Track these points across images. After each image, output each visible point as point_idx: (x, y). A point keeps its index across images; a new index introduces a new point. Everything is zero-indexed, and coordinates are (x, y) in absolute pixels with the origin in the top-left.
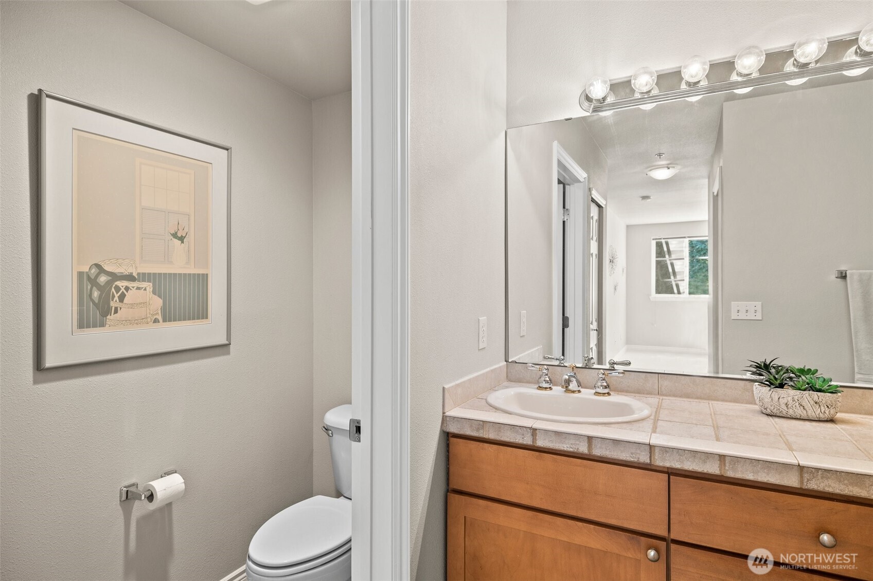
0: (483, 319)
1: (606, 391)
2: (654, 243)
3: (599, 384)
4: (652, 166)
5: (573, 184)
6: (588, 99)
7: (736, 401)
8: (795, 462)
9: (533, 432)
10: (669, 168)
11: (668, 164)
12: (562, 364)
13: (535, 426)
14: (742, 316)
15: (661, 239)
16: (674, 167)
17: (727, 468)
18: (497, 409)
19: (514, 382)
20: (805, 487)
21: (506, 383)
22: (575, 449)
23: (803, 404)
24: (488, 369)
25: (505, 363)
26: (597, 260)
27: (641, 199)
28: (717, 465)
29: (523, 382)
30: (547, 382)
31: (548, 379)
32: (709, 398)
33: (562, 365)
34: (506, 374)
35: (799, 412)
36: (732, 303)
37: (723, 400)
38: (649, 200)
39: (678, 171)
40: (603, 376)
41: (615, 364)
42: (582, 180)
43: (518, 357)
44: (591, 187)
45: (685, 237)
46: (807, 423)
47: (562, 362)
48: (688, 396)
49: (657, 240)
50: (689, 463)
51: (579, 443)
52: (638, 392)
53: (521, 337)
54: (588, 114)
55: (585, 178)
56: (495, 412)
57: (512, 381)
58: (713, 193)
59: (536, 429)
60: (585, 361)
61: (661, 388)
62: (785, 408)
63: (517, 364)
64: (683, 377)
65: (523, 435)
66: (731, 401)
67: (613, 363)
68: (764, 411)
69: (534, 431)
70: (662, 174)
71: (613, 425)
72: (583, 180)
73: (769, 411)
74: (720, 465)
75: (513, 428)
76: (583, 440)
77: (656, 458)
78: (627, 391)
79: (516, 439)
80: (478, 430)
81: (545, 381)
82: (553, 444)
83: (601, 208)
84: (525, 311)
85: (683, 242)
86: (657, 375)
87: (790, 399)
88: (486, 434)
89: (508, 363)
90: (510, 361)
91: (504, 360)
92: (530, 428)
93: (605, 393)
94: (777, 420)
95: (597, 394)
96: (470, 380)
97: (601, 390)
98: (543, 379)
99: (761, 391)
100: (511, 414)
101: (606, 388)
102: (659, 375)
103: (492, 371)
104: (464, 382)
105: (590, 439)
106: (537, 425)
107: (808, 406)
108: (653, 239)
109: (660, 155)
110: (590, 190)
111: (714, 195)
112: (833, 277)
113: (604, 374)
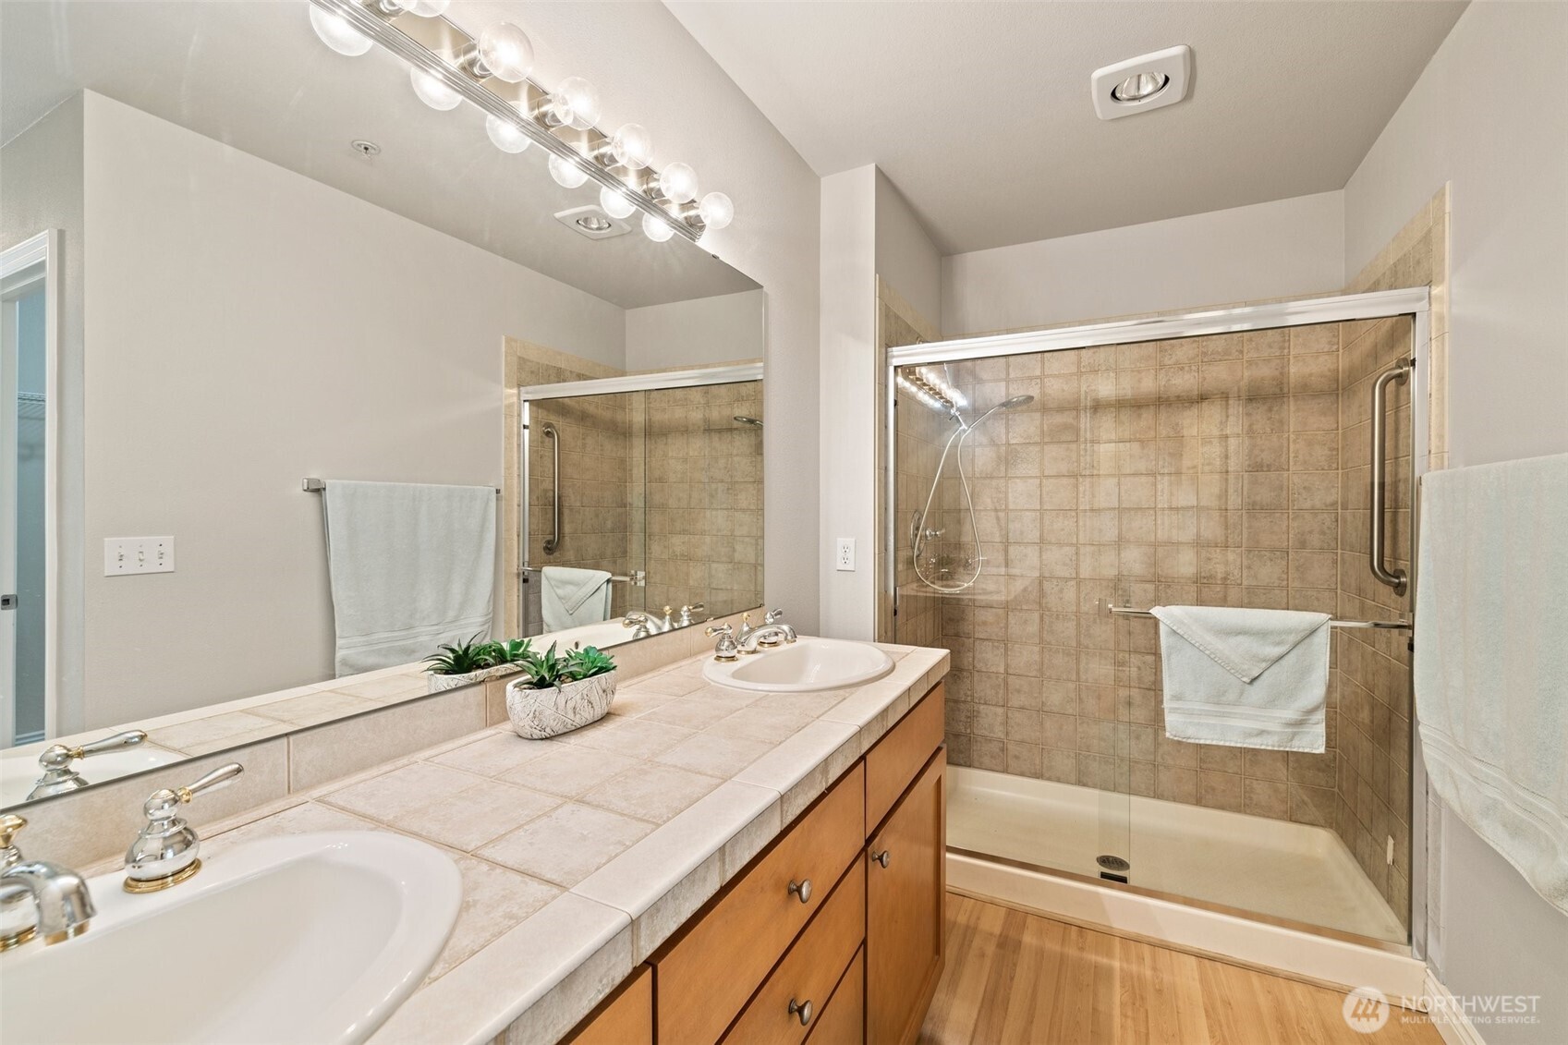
1: (188, 856)
8: (774, 794)
14: (131, 567)
17: (726, 867)
23: (592, 699)
28: (718, 872)
36: (107, 540)
40: (174, 811)
41: (81, 754)
50: (687, 905)
61: (296, 773)
66: (445, 741)
67: (68, 756)
73: (547, 733)
74: (720, 868)
77: (642, 943)
112: (298, 490)
113: (175, 801)
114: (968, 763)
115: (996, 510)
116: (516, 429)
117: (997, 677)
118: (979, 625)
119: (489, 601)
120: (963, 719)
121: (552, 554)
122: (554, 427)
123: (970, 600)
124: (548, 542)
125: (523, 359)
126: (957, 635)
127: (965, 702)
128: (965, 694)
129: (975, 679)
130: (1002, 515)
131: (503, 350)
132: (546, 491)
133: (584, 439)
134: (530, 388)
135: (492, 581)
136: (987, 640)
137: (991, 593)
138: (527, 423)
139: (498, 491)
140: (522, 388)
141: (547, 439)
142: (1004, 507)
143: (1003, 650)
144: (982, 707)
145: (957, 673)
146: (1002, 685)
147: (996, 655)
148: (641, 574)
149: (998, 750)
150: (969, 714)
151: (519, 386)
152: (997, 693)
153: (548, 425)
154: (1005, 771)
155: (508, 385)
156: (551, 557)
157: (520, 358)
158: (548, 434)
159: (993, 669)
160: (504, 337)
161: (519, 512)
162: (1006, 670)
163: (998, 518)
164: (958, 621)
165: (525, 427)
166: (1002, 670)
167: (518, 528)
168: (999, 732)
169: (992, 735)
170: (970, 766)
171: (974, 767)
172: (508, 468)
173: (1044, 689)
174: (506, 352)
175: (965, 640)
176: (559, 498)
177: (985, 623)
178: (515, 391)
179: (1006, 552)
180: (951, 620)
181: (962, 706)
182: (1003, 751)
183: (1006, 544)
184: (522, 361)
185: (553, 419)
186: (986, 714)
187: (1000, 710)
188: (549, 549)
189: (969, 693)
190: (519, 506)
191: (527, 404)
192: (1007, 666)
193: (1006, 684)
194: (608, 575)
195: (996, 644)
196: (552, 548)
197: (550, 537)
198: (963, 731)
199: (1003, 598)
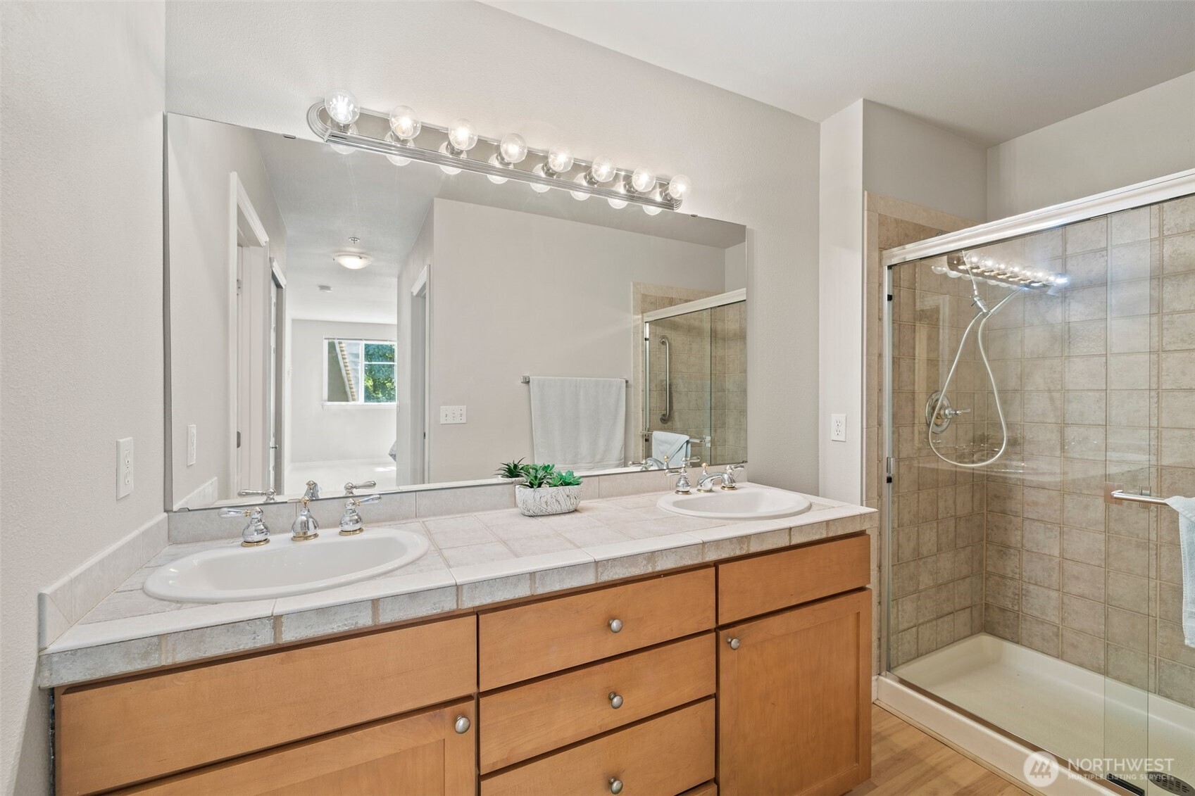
0: (126, 441)
1: (358, 526)
2: (326, 343)
3: (347, 519)
4: (342, 251)
5: (248, 246)
6: (324, 115)
7: (495, 508)
8: (590, 559)
9: (274, 622)
10: (361, 258)
11: (361, 253)
12: (271, 499)
13: (277, 611)
14: (450, 420)
15: (334, 339)
16: (366, 258)
17: (537, 585)
18: (180, 602)
19: (185, 543)
20: (599, 581)
21: (169, 550)
22: (352, 625)
23: (559, 499)
24: (135, 533)
25: (166, 514)
26: (275, 355)
27: (319, 288)
28: (528, 585)
29: (204, 541)
30: (260, 532)
31: (262, 527)
32: (469, 510)
33: (272, 501)
34: (167, 532)
35: (556, 508)
36: (442, 407)
37: (483, 510)
38: (329, 291)
39: (370, 263)
40: (353, 507)
41: (355, 487)
42: (263, 243)
43: (185, 500)
44: (271, 256)
45: (361, 340)
46: (563, 517)
47: (271, 497)
48: (448, 512)
49: (330, 341)
50: (500, 593)
51: (357, 614)
52: (392, 519)
53: (188, 467)
54: (321, 141)
55: (266, 242)
56: (179, 608)
57: (181, 543)
58: (412, 293)
59: (281, 616)
60: (311, 489)
61: (419, 509)
62: (545, 506)
63: (191, 513)
64: (444, 491)
65: (255, 633)
66: (491, 509)
67: (352, 487)
68: (527, 513)
69: (276, 620)
70: (353, 263)
71: (397, 572)
72: (265, 244)
73: (531, 513)
74: (531, 584)
75: (233, 627)
76: (365, 608)
77: (464, 599)
78: (378, 521)
79: (238, 646)
80: (145, 655)
81: (256, 530)
82: (314, 630)
83: (280, 289)
84: (195, 425)
85: (359, 344)
86: (414, 493)
87: (549, 496)
88: (167, 658)
89: (171, 514)
90: (175, 508)
91: (163, 510)
92: (268, 618)
93: (356, 530)
94: (540, 519)
95: (343, 532)
96: (101, 562)
97: (350, 527)
98: (252, 528)
99: (523, 494)
100: (216, 604)
101: (357, 522)
102: (417, 493)
103: (144, 534)
104: (90, 569)
105: (375, 602)
106: (281, 607)
107: (561, 499)
108: (325, 339)
109: (354, 239)
110: (271, 260)
111: (412, 296)
112: (519, 382)
113: (354, 504)
114: (1016, 640)
115: (1049, 391)
116: (640, 341)
117: (1050, 560)
118: (1028, 505)
119: (621, 451)
120: (1010, 594)
121: (666, 423)
122: (668, 339)
123: (1018, 479)
124: (664, 415)
125: (646, 295)
126: (1004, 512)
127: (1012, 579)
128: (1013, 571)
129: (1024, 558)
130: (1056, 395)
131: (632, 291)
132: (662, 381)
133: (690, 345)
134: (649, 313)
135: (623, 438)
136: (1038, 520)
137: (1043, 474)
138: (648, 337)
139: (627, 382)
140: (644, 314)
141: (663, 347)
142: (1059, 387)
143: (1058, 533)
144: (1031, 587)
145: (1003, 549)
146: (1057, 568)
147: (1050, 538)
148: (708, 438)
149: (1051, 634)
150: (1017, 592)
151: (643, 313)
152: (1050, 576)
153: (664, 337)
154: (1060, 656)
155: (635, 314)
156: (666, 425)
157: (643, 295)
158: (663, 343)
159: (1046, 551)
160: (632, 283)
161: (643, 395)
162: (1062, 556)
163: (1052, 399)
164: (1005, 499)
165: (646, 339)
166: (1056, 552)
167: (643, 406)
168: (1053, 617)
169: (1044, 617)
170: (1017, 643)
171: (1022, 645)
172: (635, 367)
173: (1110, 581)
174: (633, 292)
175: (1012, 517)
176: (670, 385)
177: (1035, 504)
178: (640, 316)
179: (1062, 433)
180: (997, 497)
181: (1009, 582)
182: (1058, 636)
183: (1063, 425)
184: (645, 296)
185: (667, 333)
186: (1037, 595)
187: (1054, 594)
188: (664, 420)
189: (1018, 571)
190: (643, 391)
191: (648, 324)
192: (1062, 550)
193: (1062, 570)
194: (686, 438)
195: (1049, 526)
196: (666, 421)
197: (664, 412)
198: (1010, 607)
199: (1058, 479)
